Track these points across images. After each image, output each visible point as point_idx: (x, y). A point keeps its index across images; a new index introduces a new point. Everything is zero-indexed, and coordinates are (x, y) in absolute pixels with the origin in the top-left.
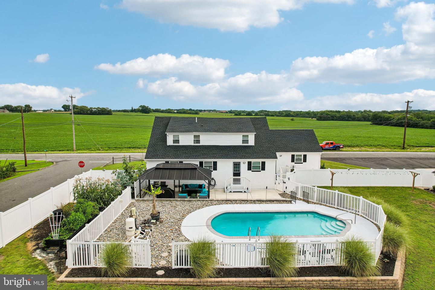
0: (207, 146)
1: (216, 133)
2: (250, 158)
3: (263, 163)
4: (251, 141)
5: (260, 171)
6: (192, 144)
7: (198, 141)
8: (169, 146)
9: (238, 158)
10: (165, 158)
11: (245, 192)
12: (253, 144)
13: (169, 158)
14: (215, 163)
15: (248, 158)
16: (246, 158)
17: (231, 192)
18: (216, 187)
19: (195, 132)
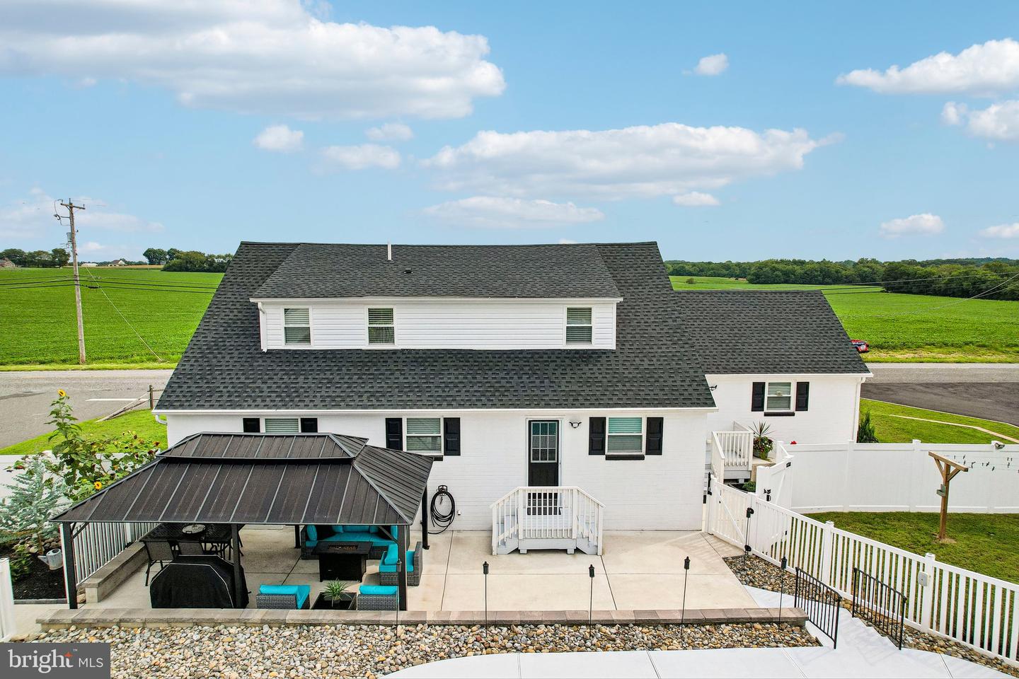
0: (425, 351)
1: (458, 299)
2: (600, 405)
3: (656, 426)
4: (604, 335)
5: (642, 458)
6: (363, 344)
7: (388, 335)
8: (270, 352)
9: (547, 405)
10: (241, 407)
11: (577, 550)
12: (614, 347)
13: (257, 406)
14: (452, 426)
15: (592, 405)
16: (582, 406)
17: (517, 551)
18: (456, 523)
19: (372, 295)
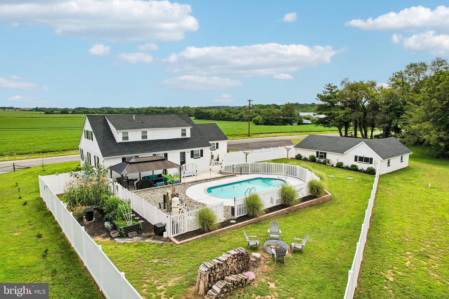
0: (154, 140)
3: (202, 151)
5: (200, 158)
6: (141, 140)
7: (146, 137)
8: (119, 143)
9: (182, 149)
10: (123, 155)
11: (194, 175)
12: (190, 136)
13: (126, 155)
14: (166, 155)
15: (190, 148)
17: (184, 177)
19: (143, 128)
